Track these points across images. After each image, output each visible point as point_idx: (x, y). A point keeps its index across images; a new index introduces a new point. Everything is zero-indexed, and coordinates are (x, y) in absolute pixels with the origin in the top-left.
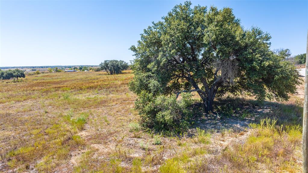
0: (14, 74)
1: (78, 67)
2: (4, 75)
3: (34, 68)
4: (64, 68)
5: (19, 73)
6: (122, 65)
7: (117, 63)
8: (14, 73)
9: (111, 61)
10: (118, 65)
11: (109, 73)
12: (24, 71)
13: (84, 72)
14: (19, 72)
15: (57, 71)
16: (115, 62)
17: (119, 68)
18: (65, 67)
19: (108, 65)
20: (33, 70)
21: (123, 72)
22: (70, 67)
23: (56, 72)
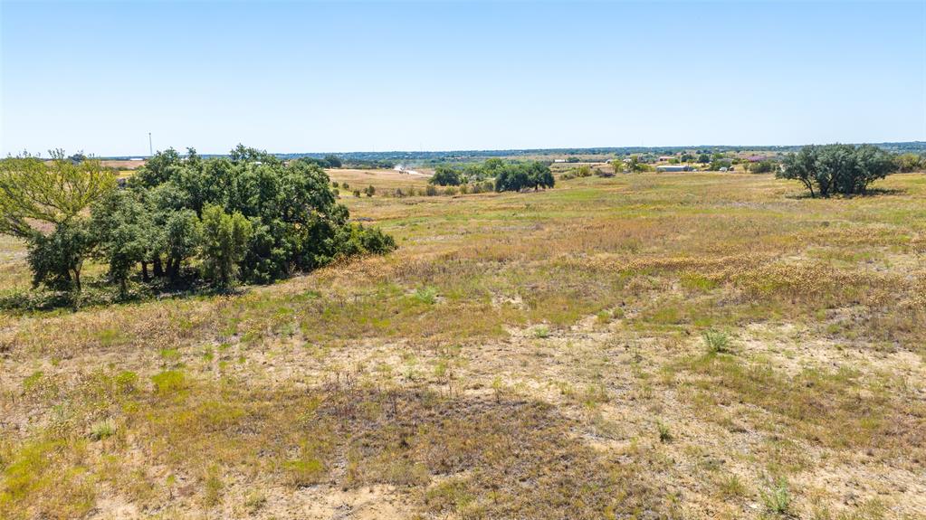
0: (530, 177)
1: (694, 154)
2: (508, 180)
3: (572, 154)
4: (652, 154)
5: (540, 175)
6: (870, 164)
7: (852, 156)
8: (530, 173)
9: (828, 148)
10: (854, 163)
11: (816, 190)
12: (550, 164)
13: (716, 173)
14: (541, 172)
15: (636, 167)
16: (842, 153)
17: (857, 173)
18: (657, 151)
19: (813, 161)
20: (571, 161)
21: (869, 186)
22: (669, 152)
23: (634, 170)
